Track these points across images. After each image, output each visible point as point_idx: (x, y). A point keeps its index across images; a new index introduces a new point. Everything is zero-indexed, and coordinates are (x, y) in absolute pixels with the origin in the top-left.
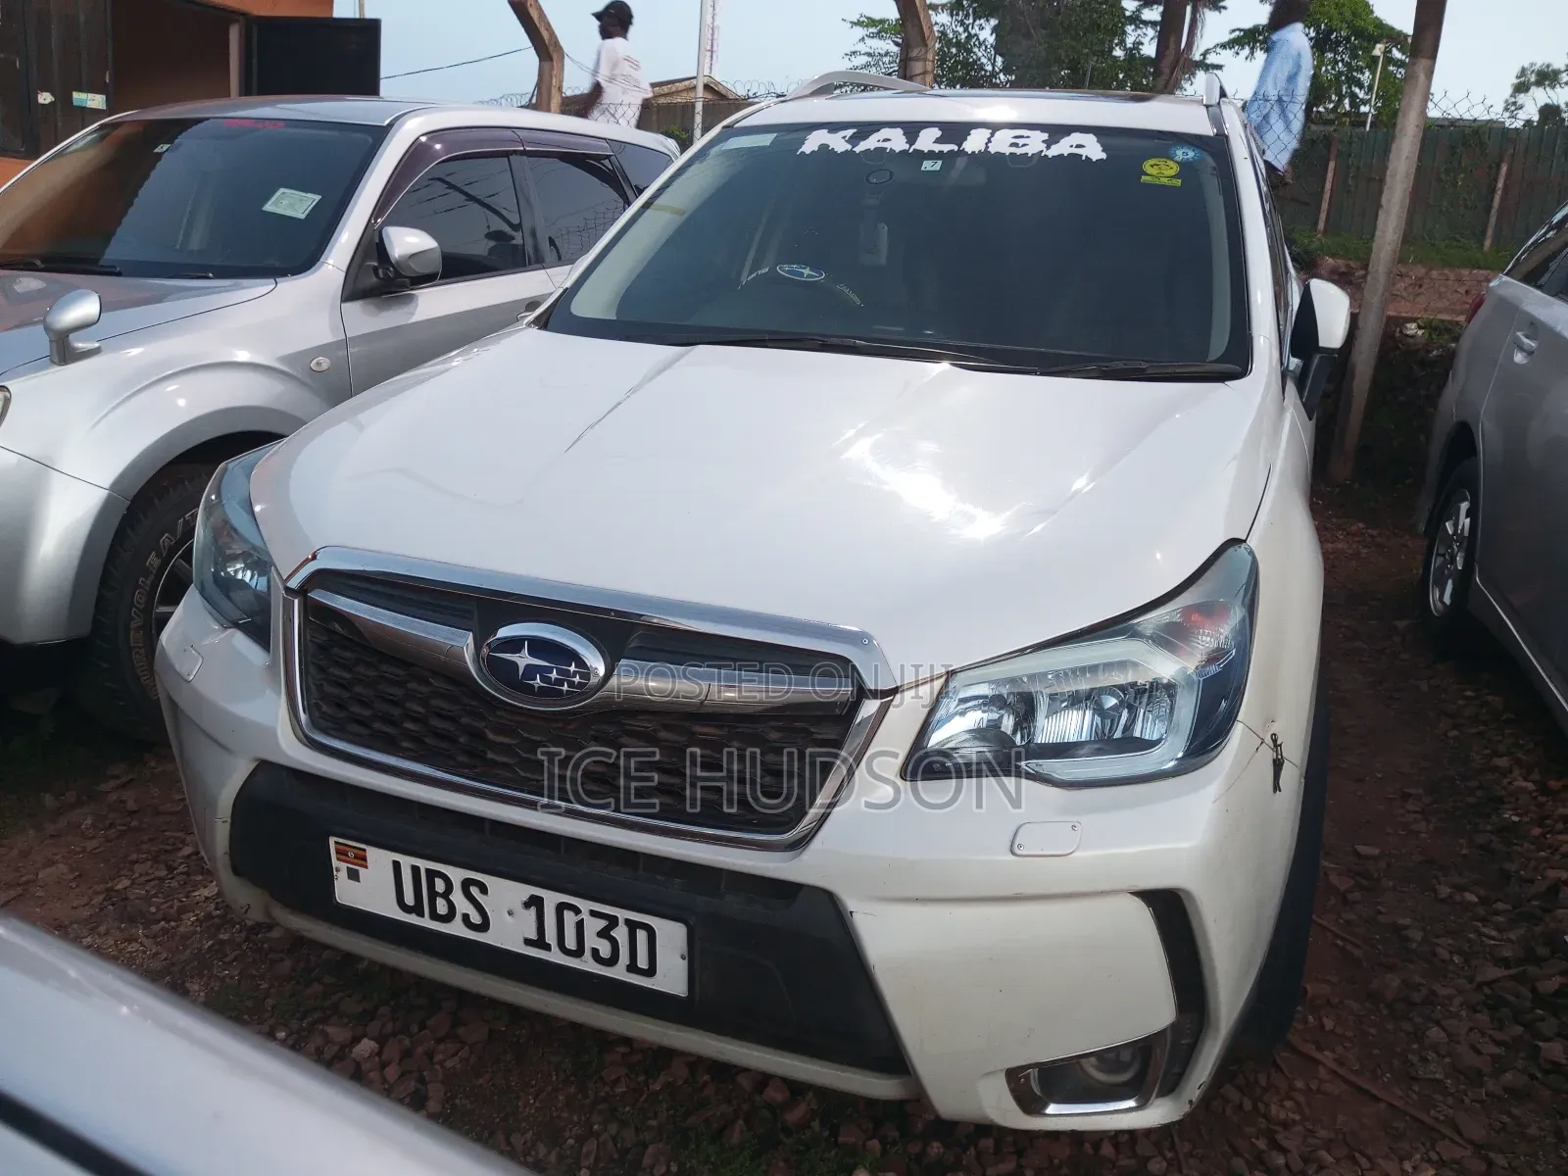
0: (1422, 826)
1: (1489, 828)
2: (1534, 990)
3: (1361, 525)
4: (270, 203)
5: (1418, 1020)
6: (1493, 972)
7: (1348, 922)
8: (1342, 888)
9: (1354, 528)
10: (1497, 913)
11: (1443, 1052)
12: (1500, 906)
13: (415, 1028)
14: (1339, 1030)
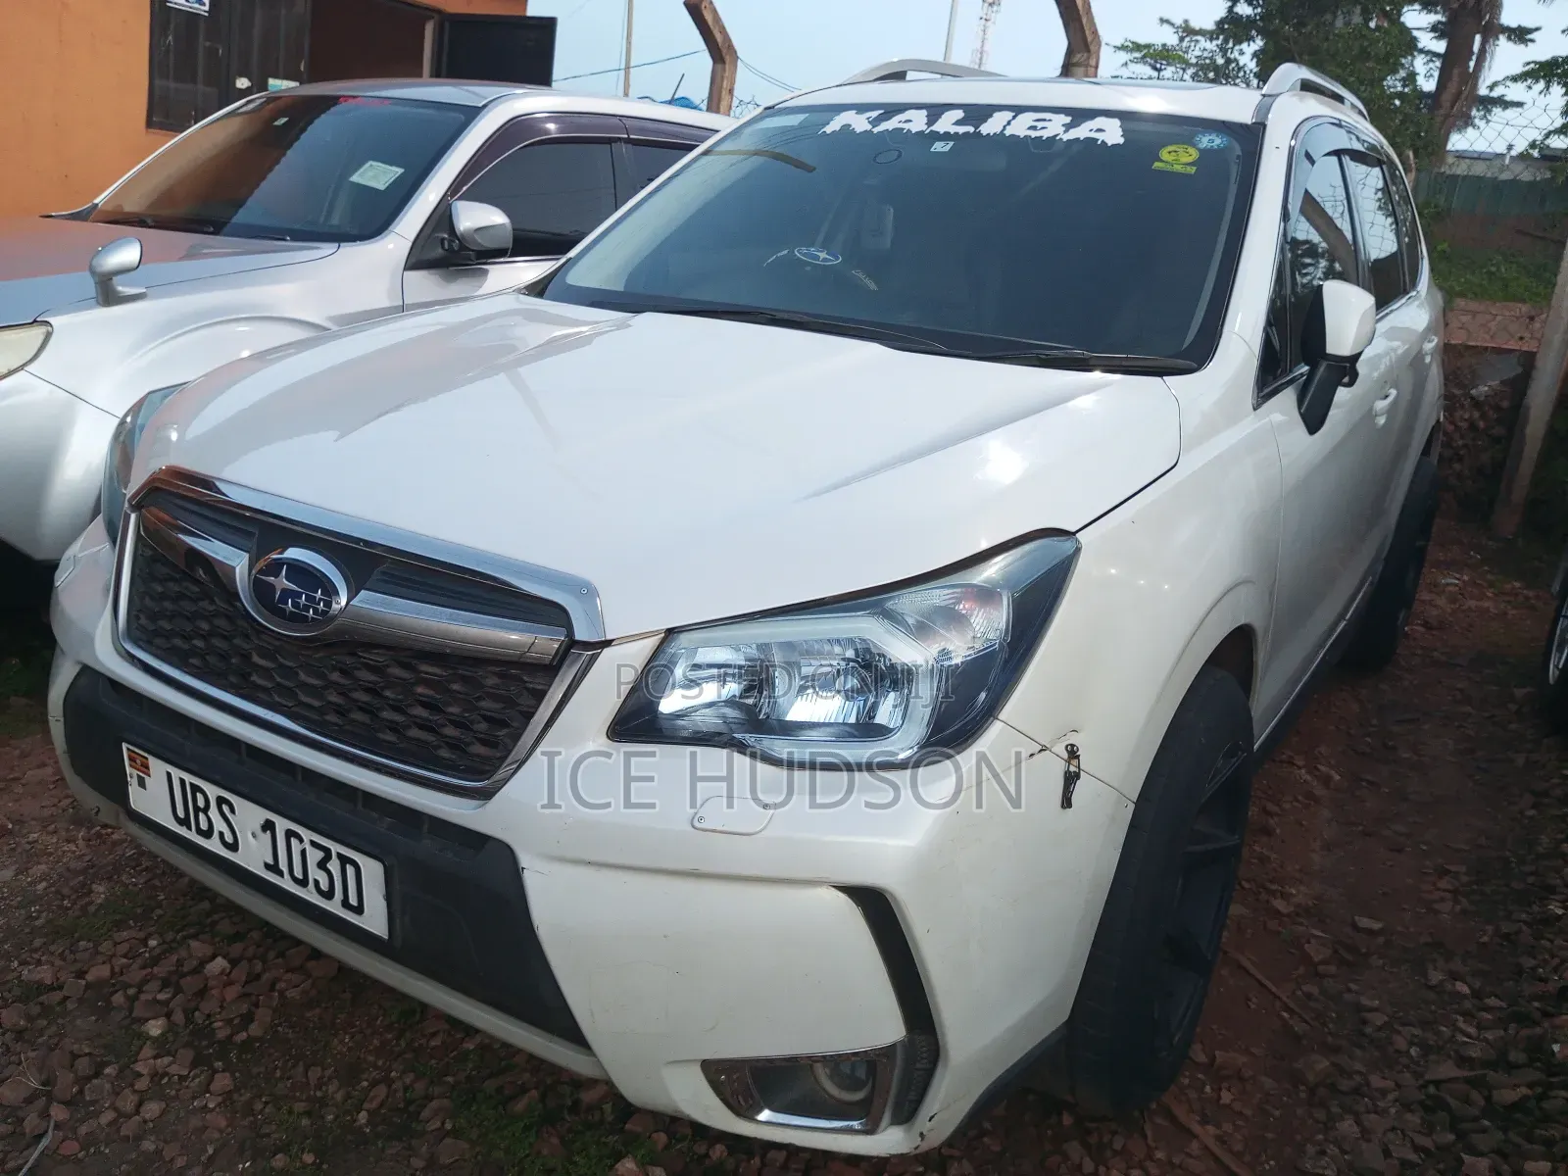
0: (1446, 907)
1: (1524, 916)
2: (1488, 1099)
3: (1517, 584)
4: (357, 174)
5: (1335, 1110)
6: (1447, 1070)
7: (1309, 996)
8: (1316, 960)
9: (1508, 587)
10: (1488, 1009)
11: (1347, 1147)
12: (1492, 1001)
13: (271, 954)
14: (1237, 1106)
